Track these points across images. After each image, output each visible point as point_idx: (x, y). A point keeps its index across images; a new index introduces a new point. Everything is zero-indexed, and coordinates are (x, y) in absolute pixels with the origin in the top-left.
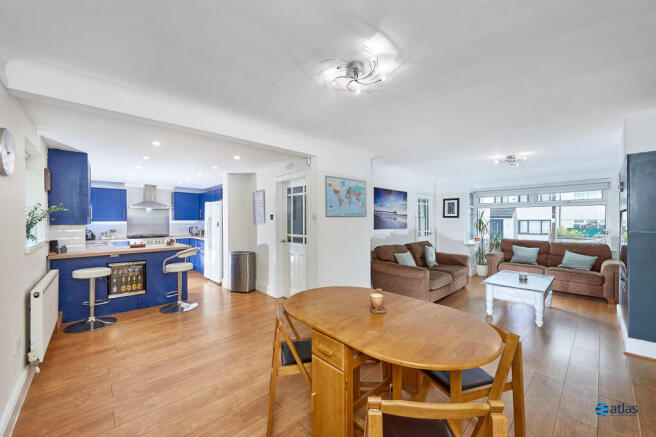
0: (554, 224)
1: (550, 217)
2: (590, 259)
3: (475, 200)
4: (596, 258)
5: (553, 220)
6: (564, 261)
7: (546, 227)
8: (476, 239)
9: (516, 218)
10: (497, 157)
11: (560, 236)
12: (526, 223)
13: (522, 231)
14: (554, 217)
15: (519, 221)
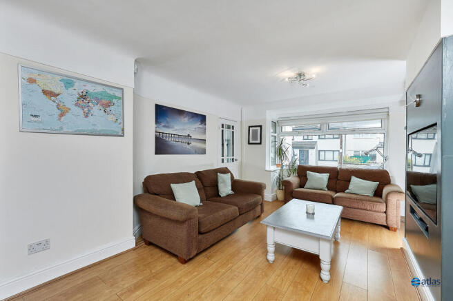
0: (341, 153)
1: (339, 149)
2: (373, 185)
3: (278, 129)
4: (378, 183)
5: (341, 151)
6: (351, 187)
7: (337, 156)
8: (278, 165)
9: (317, 149)
10: (287, 74)
11: (345, 162)
12: (323, 152)
13: (321, 158)
14: (341, 148)
15: (319, 151)
